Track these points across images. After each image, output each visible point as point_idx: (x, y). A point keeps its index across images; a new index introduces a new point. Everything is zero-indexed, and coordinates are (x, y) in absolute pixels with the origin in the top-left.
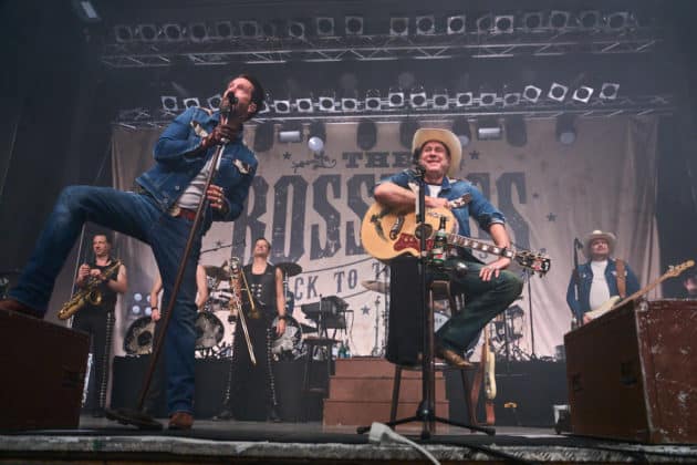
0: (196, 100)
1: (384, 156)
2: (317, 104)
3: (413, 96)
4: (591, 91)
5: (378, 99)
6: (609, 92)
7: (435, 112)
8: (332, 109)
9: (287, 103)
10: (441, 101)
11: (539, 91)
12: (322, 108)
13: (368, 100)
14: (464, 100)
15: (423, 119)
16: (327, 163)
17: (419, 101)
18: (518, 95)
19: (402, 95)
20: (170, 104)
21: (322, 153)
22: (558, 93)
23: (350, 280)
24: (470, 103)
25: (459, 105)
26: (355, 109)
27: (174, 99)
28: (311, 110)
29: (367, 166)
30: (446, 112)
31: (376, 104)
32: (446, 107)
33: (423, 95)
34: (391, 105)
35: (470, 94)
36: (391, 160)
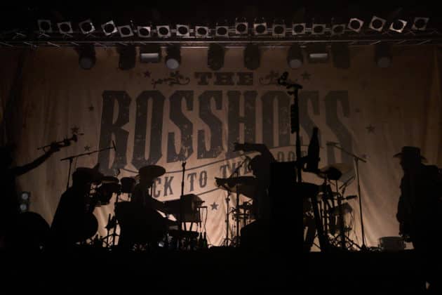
0: (69, 24)
1: (230, 75)
2: (173, 31)
3: (255, 25)
4: (405, 23)
5: (226, 28)
6: (420, 24)
7: (273, 39)
8: (187, 35)
9: (148, 29)
10: (279, 30)
11: (361, 23)
12: (178, 34)
13: (217, 28)
14: (299, 29)
15: (263, 44)
16: (181, 81)
17: (260, 29)
18: (344, 26)
19: (246, 24)
20: (45, 27)
21: (177, 72)
22: (377, 24)
23: (201, 180)
24: (303, 32)
25: (294, 33)
26: (207, 36)
27: (49, 22)
28: (169, 34)
29: (216, 83)
30: (283, 39)
31: (223, 31)
32: (283, 35)
33: (265, 24)
34: (237, 32)
35: (303, 25)
36: (236, 79)
